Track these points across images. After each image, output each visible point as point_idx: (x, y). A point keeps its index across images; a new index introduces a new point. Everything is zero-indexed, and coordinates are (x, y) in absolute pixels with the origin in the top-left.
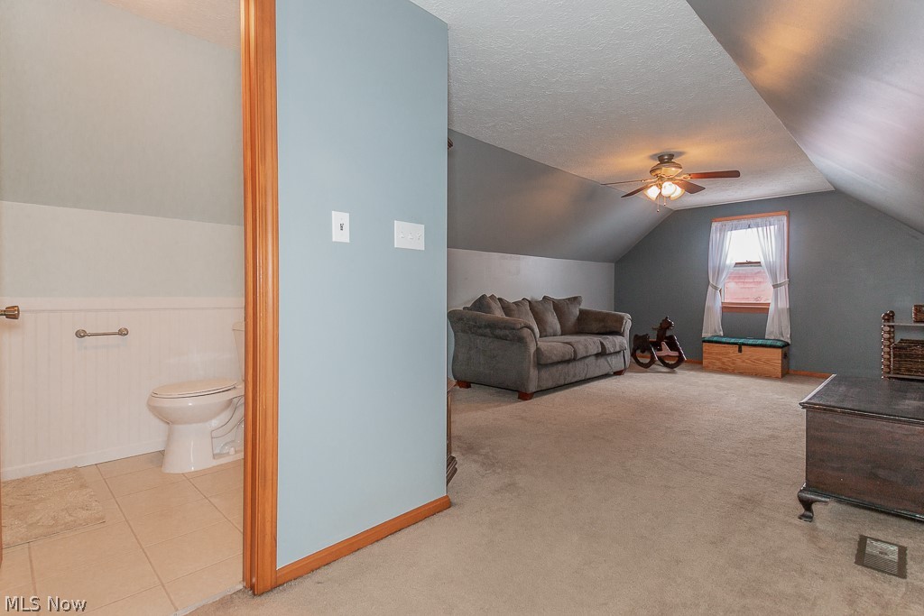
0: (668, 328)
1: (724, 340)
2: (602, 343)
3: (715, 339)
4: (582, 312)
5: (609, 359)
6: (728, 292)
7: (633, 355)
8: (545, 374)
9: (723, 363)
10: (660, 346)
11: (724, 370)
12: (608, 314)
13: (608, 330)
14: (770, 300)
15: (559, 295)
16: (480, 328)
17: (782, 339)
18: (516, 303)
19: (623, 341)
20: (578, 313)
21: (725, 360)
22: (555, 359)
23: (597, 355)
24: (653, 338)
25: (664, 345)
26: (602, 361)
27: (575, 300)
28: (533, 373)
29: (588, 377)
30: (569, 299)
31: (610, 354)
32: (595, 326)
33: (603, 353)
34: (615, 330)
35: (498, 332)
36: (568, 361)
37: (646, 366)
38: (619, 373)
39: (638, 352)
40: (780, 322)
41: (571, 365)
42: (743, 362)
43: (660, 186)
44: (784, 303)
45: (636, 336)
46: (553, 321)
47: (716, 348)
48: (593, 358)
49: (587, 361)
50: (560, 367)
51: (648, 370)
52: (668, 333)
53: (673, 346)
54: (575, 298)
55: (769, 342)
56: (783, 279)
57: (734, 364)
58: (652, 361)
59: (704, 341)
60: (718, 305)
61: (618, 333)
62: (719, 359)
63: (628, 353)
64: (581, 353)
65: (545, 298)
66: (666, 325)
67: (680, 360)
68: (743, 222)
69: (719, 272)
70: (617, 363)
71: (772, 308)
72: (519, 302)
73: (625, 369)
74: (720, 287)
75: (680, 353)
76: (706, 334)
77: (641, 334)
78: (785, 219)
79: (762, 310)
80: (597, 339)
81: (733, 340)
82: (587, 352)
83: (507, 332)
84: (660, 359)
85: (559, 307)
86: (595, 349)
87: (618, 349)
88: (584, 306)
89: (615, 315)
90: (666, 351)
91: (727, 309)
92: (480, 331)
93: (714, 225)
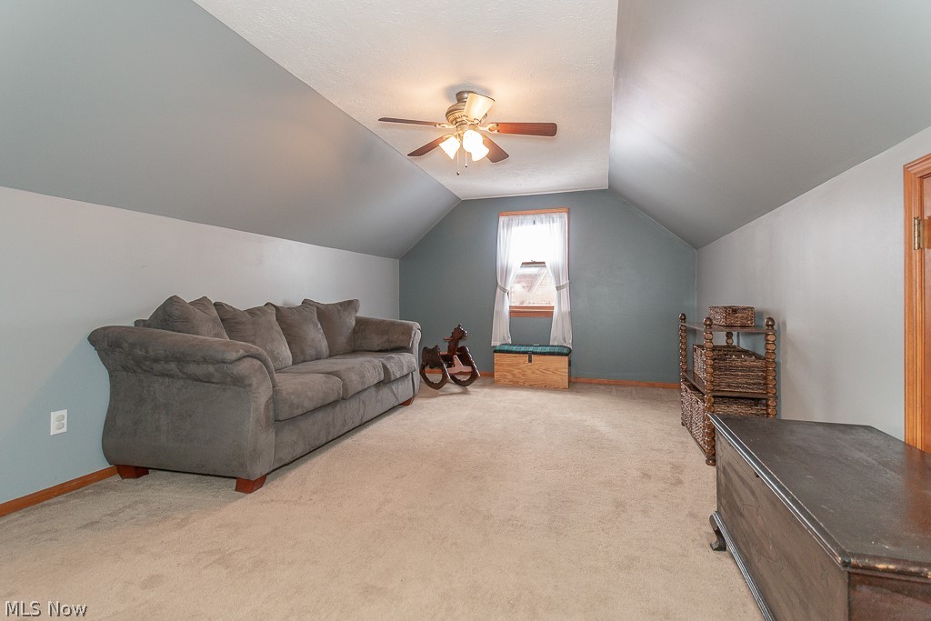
0: (461, 338)
1: (514, 348)
2: (385, 368)
3: (506, 348)
4: (360, 321)
5: (394, 387)
6: (515, 294)
7: (422, 373)
8: (289, 435)
9: (514, 375)
10: (452, 360)
11: (515, 384)
12: (392, 324)
13: (393, 345)
14: (554, 303)
15: (326, 298)
16: (156, 360)
17: (565, 345)
18: (251, 312)
19: (411, 360)
20: (354, 323)
21: (516, 372)
22: (308, 405)
23: (379, 385)
24: (444, 351)
25: (457, 360)
26: (385, 392)
27: (350, 305)
28: (267, 439)
29: (364, 420)
30: (341, 304)
31: (397, 380)
32: (377, 341)
33: (386, 381)
34: (403, 344)
35: (192, 369)
36: (334, 403)
37: (438, 386)
38: (407, 403)
39: (427, 369)
40: (563, 327)
41: (338, 407)
42: (533, 373)
43: (460, 137)
44: (566, 307)
45: (425, 348)
46: (316, 337)
47: (507, 359)
48: (373, 390)
49: (363, 396)
50: (320, 416)
51: (439, 391)
52: (461, 344)
53: (465, 360)
54: (350, 303)
55: (556, 350)
56: (565, 281)
57: (524, 375)
58: (444, 381)
59: (495, 351)
60: (507, 309)
61: (404, 349)
62: (510, 371)
63: (417, 376)
64: (356, 384)
65: (305, 302)
66: (458, 335)
67: (473, 376)
68: (528, 217)
69: (506, 272)
70: (403, 390)
71: (556, 311)
72: (258, 309)
73: (414, 397)
74: (508, 288)
75: (473, 368)
76: (496, 343)
77: (431, 347)
78: (566, 215)
79: (546, 313)
80: (377, 360)
81: (523, 349)
82: (363, 383)
83: (211, 369)
84: (453, 377)
85: (325, 315)
86: (374, 376)
87: (405, 372)
88: (362, 313)
89: (402, 324)
90: (459, 366)
91: (516, 313)
92: (157, 367)
93: (502, 219)
